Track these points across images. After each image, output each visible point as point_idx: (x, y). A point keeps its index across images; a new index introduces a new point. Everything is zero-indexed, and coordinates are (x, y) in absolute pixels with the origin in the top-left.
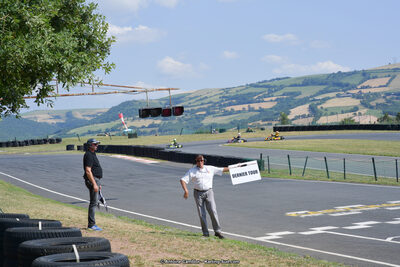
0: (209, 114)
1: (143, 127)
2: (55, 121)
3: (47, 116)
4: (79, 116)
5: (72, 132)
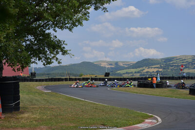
0: (186, 67)
1: (153, 72)
2: (109, 66)
4: (121, 65)
5: (118, 72)
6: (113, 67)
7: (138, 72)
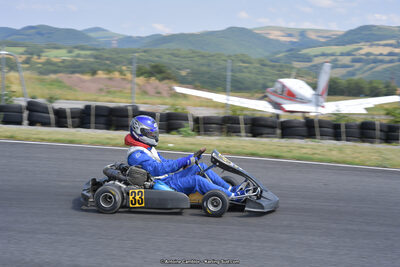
1: (381, 54)
2: (287, 39)
3: (279, 33)
4: (313, 36)
5: (304, 51)
6: (295, 40)
7: (348, 54)
